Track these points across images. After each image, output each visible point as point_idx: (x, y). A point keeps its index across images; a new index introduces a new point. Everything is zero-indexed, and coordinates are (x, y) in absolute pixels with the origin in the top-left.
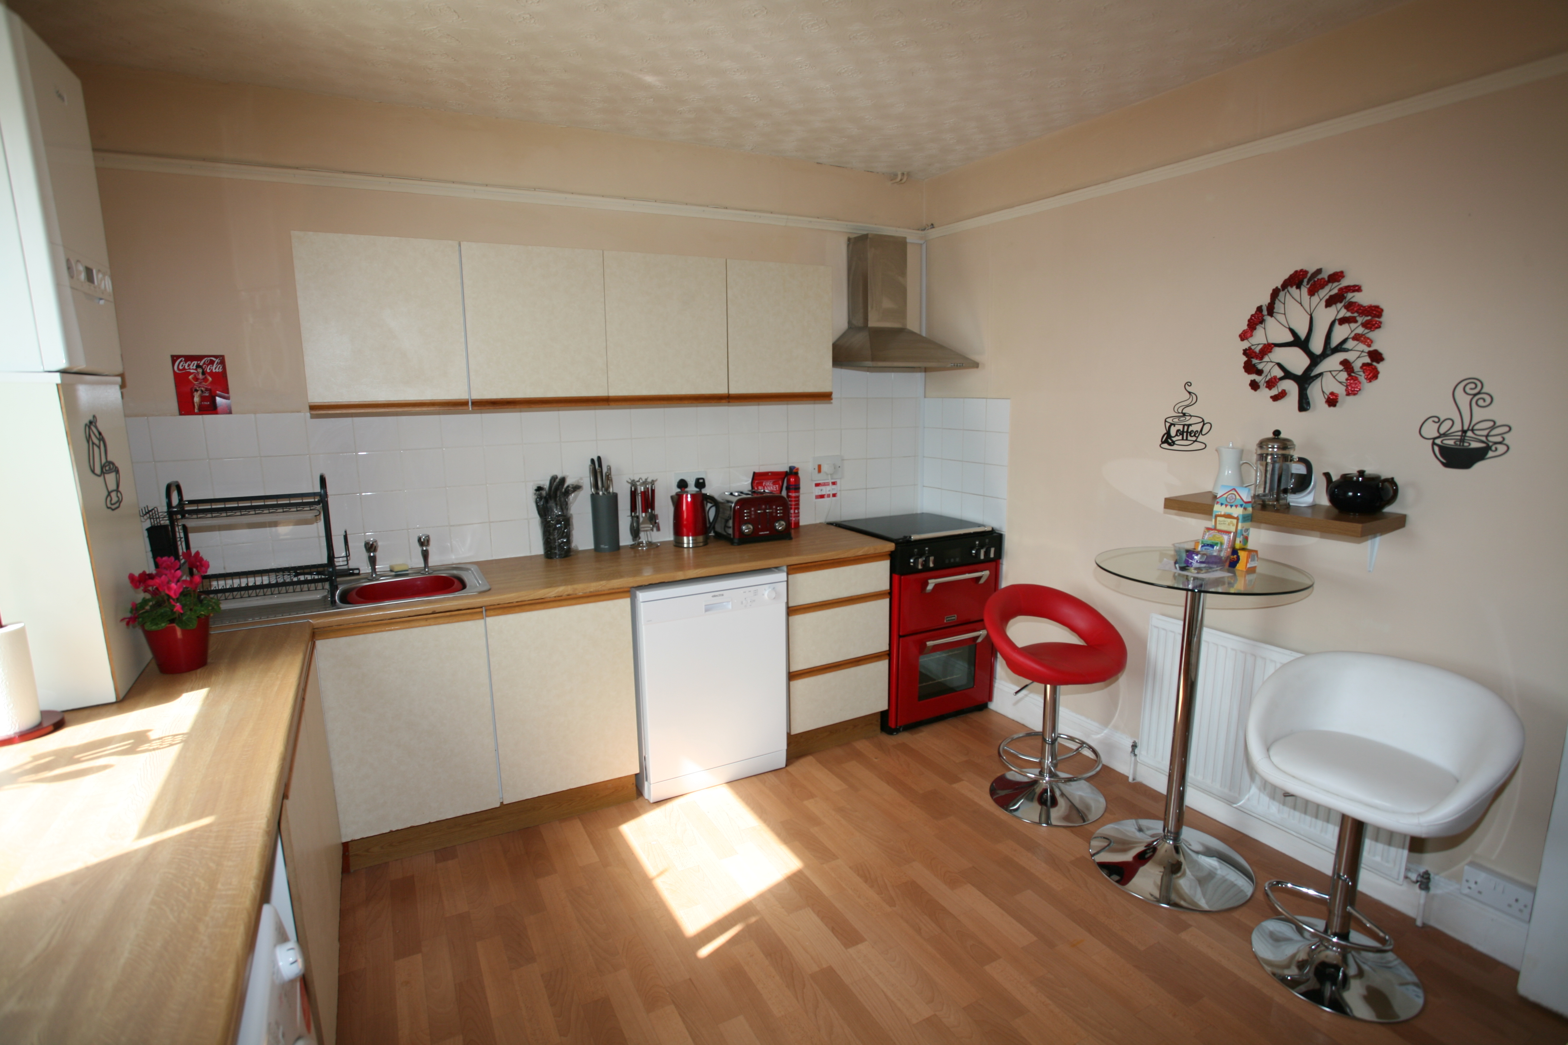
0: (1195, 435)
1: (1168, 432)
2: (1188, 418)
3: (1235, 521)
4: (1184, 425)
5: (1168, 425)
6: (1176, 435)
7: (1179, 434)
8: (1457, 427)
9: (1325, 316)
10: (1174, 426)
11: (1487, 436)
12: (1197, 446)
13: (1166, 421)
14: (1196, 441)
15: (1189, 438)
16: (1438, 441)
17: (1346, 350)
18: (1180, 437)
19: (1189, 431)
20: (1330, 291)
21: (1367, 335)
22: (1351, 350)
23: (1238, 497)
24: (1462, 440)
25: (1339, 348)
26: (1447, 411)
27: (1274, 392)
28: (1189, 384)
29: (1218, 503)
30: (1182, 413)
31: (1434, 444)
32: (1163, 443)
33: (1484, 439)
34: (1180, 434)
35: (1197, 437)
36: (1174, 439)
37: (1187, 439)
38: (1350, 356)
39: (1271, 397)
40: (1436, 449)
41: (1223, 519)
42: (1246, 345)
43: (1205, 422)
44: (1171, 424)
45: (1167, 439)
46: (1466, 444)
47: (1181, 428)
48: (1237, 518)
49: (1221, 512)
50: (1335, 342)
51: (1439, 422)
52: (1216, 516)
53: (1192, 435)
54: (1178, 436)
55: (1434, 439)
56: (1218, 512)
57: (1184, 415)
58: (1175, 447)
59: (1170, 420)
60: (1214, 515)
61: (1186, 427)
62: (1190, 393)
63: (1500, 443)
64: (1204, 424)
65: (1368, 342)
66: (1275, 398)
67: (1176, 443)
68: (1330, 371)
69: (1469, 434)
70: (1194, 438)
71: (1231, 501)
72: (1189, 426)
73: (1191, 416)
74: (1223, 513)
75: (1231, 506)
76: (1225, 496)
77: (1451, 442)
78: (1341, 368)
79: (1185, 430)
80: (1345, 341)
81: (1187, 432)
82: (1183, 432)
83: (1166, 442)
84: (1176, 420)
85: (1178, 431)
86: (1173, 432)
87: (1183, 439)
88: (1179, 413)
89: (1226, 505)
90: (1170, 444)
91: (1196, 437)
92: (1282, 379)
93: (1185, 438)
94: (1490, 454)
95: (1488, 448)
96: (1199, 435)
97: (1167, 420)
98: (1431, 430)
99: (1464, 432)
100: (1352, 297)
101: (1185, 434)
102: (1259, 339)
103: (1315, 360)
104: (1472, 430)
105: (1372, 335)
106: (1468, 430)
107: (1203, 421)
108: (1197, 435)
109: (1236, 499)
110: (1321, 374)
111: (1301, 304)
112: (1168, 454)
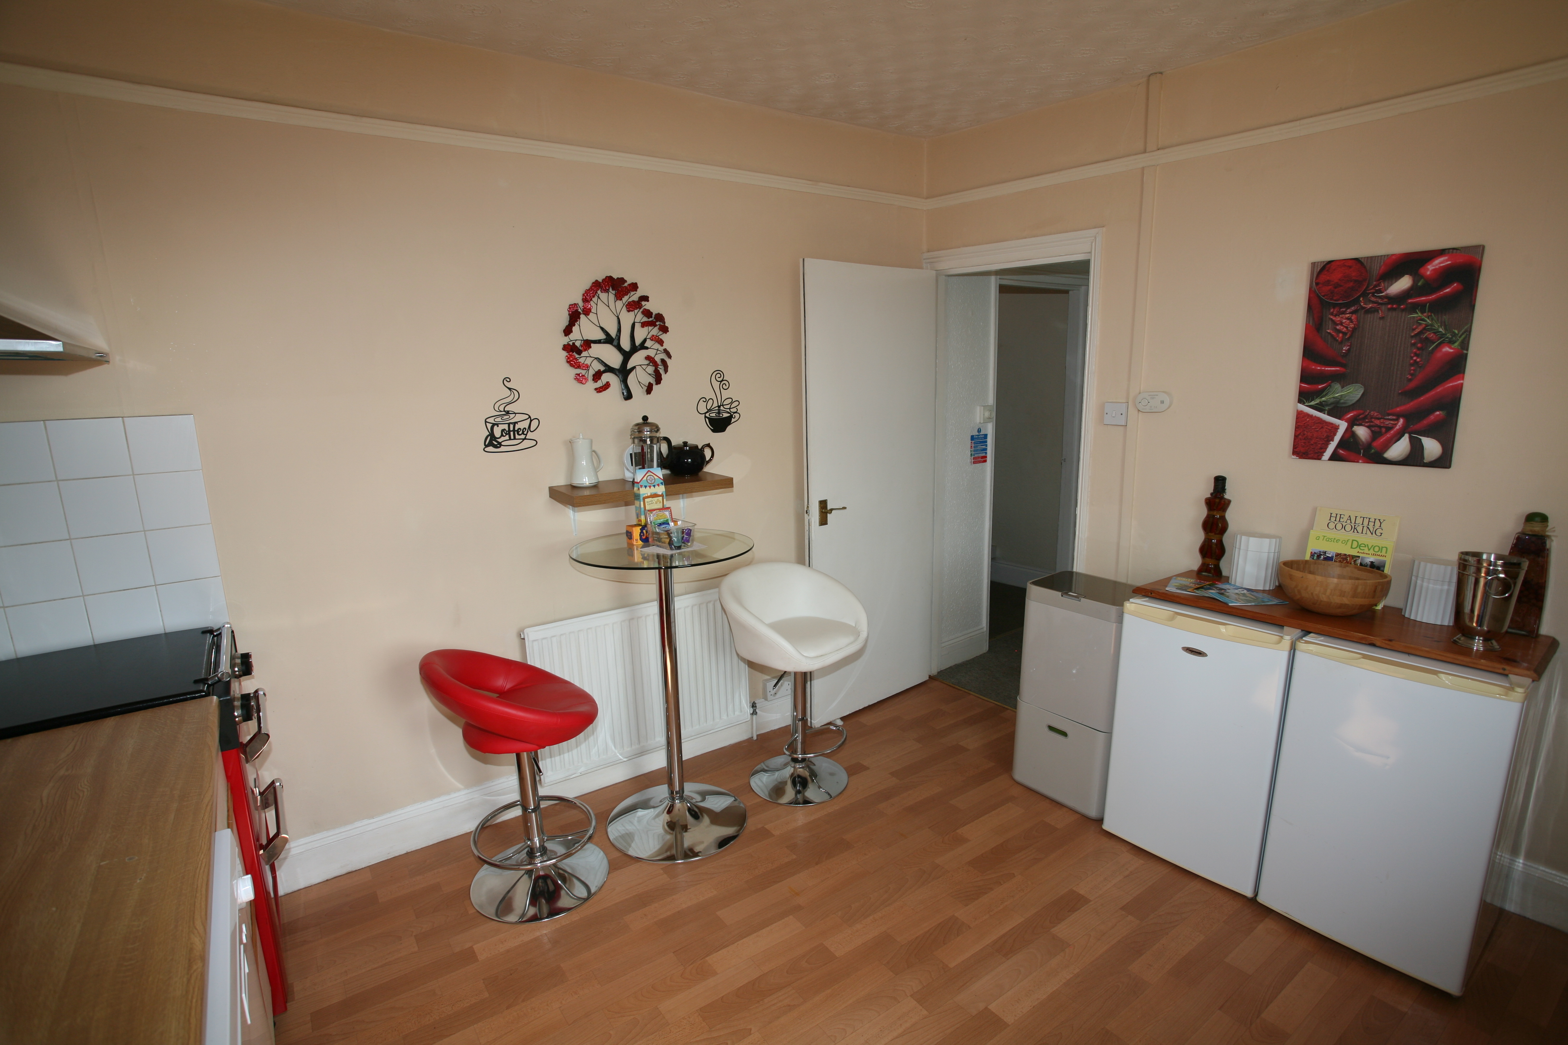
0: (523, 433)
1: (492, 434)
2: (512, 416)
3: (661, 498)
4: (509, 424)
5: (489, 426)
6: (502, 435)
7: (504, 435)
8: (715, 404)
9: (628, 319)
10: (498, 426)
11: (730, 409)
12: (526, 444)
13: (486, 422)
14: (525, 439)
15: (517, 437)
16: (707, 415)
17: (647, 348)
18: (507, 437)
19: (516, 429)
20: (629, 298)
21: (660, 337)
22: (650, 348)
23: (656, 477)
24: (719, 413)
25: (643, 346)
26: (710, 394)
27: (599, 384)
28: (508, 380)
29: (641, 486)
30: (504, 411)
31: (705, 417)
32: (486, 446)
33: (728, 410)
34: (506, 434)
35: (526, 435)
36: (500, 440)
37: (515, 439)
38: (651, 353)
39: (596, 389)
40: (707, 420)
41: (651, 499)
42: (565, 340)
43: (532, 419)
44: (494, 425)
45: (492, 442)
46: (721, 415)
47: (506, 427)
48: (662, 496)
49: (647, 494)
50: (638, 342)
51: (706, 401)
52: (644, 499)
53: (520, 433)
54: (505, 436)
55: (705, 413)
56: (645, 494)
57: (508, 413)
58: (502, 449)
59: (491, 420)
60: (641, 498)
61: (512, 426)
62: (510, 389)
63: (736, 412)
64: (531, 421)
65: (661, 342)
66: (599, 390)
67: (503, 444)
68: (640, 365)
69: (722, 408)
70: (523, 437)
71: (652, 482)
72: (515, 423)
73: (516, 413)
74: (649, 495)
75: (654, 486)
76: (645, 478)
77: (714, 415)
78: (647, 362)
79: (512, 429)
80: (645, 341)
81: (514, 431)
82: (509, 431)
83: (490, 444)
84: (499, 419)
85: (503, 430)
86: (497, 432)
87: (510, 439)
88: (501, 411)
89: (650, 487)
90: (495, 447)
91: (524, 434)
92: (604, 372)
93: (512, 438)
94: (733, 420)
95: (731, 417)
96: (528, 432)
97: (487, 420)
98: (703, 408)
99: (719, 407)
100: (646, 305)
101: (512, 433)
102: (576, 336)
103: (627, 356)
104: (723, 405)
105: (663, 337)
106: (721, 405)
107: (530, 417)
108: (525, 433)
109: (655, 479)
110: (634, 368)
111: (609, 307)
112: (495, 458)
